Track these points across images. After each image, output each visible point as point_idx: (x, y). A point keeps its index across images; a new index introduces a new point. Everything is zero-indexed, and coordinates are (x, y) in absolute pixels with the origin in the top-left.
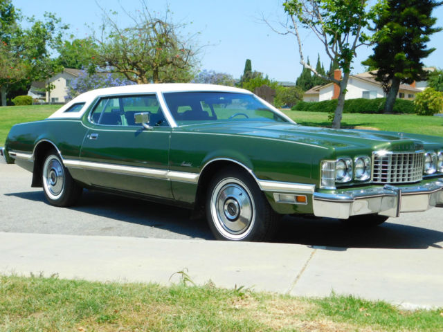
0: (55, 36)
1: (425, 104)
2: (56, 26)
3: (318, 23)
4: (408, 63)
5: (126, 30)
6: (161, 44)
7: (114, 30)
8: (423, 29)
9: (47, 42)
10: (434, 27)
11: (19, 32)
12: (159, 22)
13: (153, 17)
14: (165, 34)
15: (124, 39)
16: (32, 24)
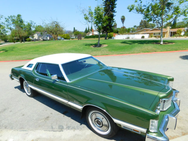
0: (33, 25)
1: (110, 35)
2: (33, 23)
3: (93, 22)
4: (109, 29)
5: (48, 24)
6: (56, 27)
7: (45, 24)
8: (112, 21)
9: (31, 27)
10: (114, 21)
11: (24, 25)
12: (55, 22)
13: (54, 21)
14: (57, 24)
15: (48, 26)
16: (27, 23)
